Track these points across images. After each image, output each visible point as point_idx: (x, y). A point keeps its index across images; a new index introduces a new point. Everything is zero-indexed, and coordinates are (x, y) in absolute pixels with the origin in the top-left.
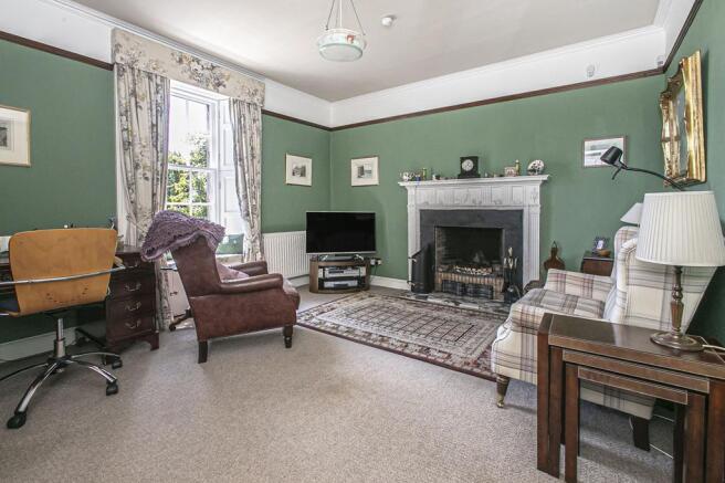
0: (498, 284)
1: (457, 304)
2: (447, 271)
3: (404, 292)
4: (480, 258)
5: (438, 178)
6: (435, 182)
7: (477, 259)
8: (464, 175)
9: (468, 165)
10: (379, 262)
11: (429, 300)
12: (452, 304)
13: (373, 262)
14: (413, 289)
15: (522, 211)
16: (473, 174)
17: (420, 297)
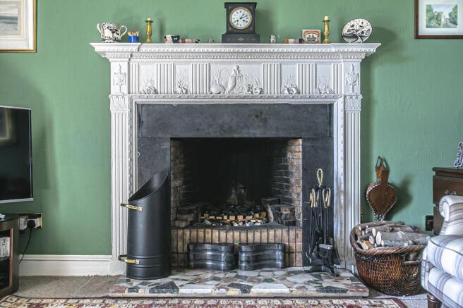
0: (294, 238)
1: (245, 289)
2: (191, 226)
3: (110, 281)
4: (240, 197)
5: (176, 39)
6: (169, 46)
7: (233, 198)
8: (232, 35)
9: (241, 18)
10: (38, 222)
11: (183, 291)
12: (235, 292)
13: (22, 223)
14: (131, 272)
15: (329, 107)
16: (254, 34)
17: (159, 288)
